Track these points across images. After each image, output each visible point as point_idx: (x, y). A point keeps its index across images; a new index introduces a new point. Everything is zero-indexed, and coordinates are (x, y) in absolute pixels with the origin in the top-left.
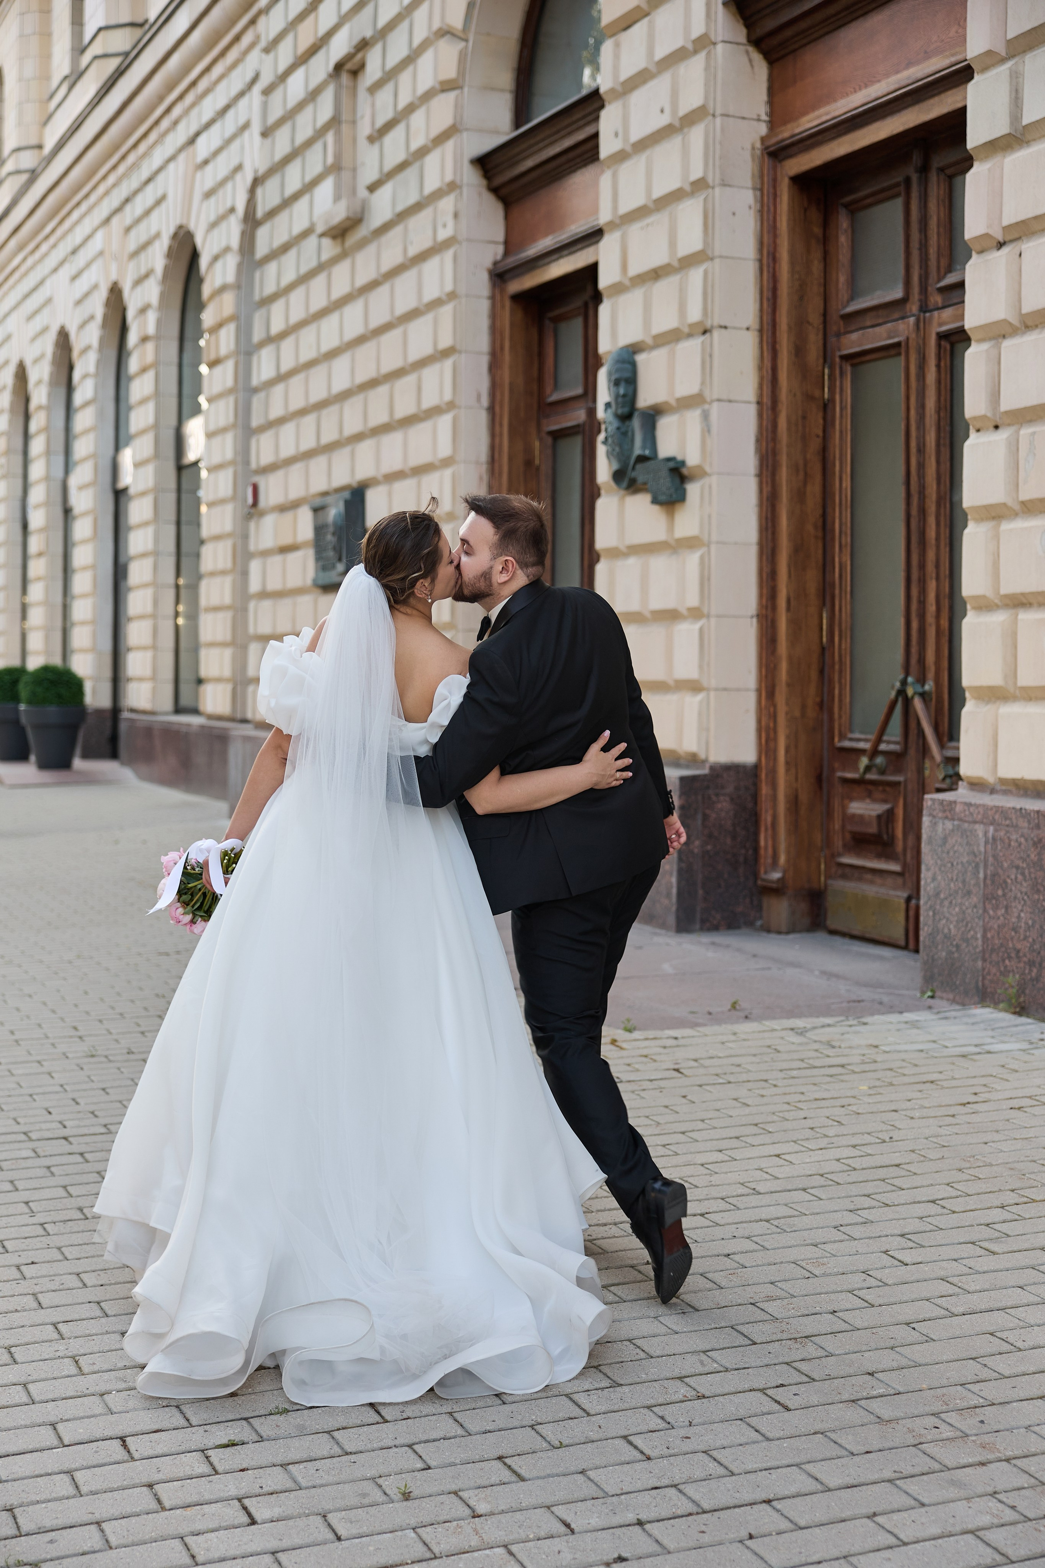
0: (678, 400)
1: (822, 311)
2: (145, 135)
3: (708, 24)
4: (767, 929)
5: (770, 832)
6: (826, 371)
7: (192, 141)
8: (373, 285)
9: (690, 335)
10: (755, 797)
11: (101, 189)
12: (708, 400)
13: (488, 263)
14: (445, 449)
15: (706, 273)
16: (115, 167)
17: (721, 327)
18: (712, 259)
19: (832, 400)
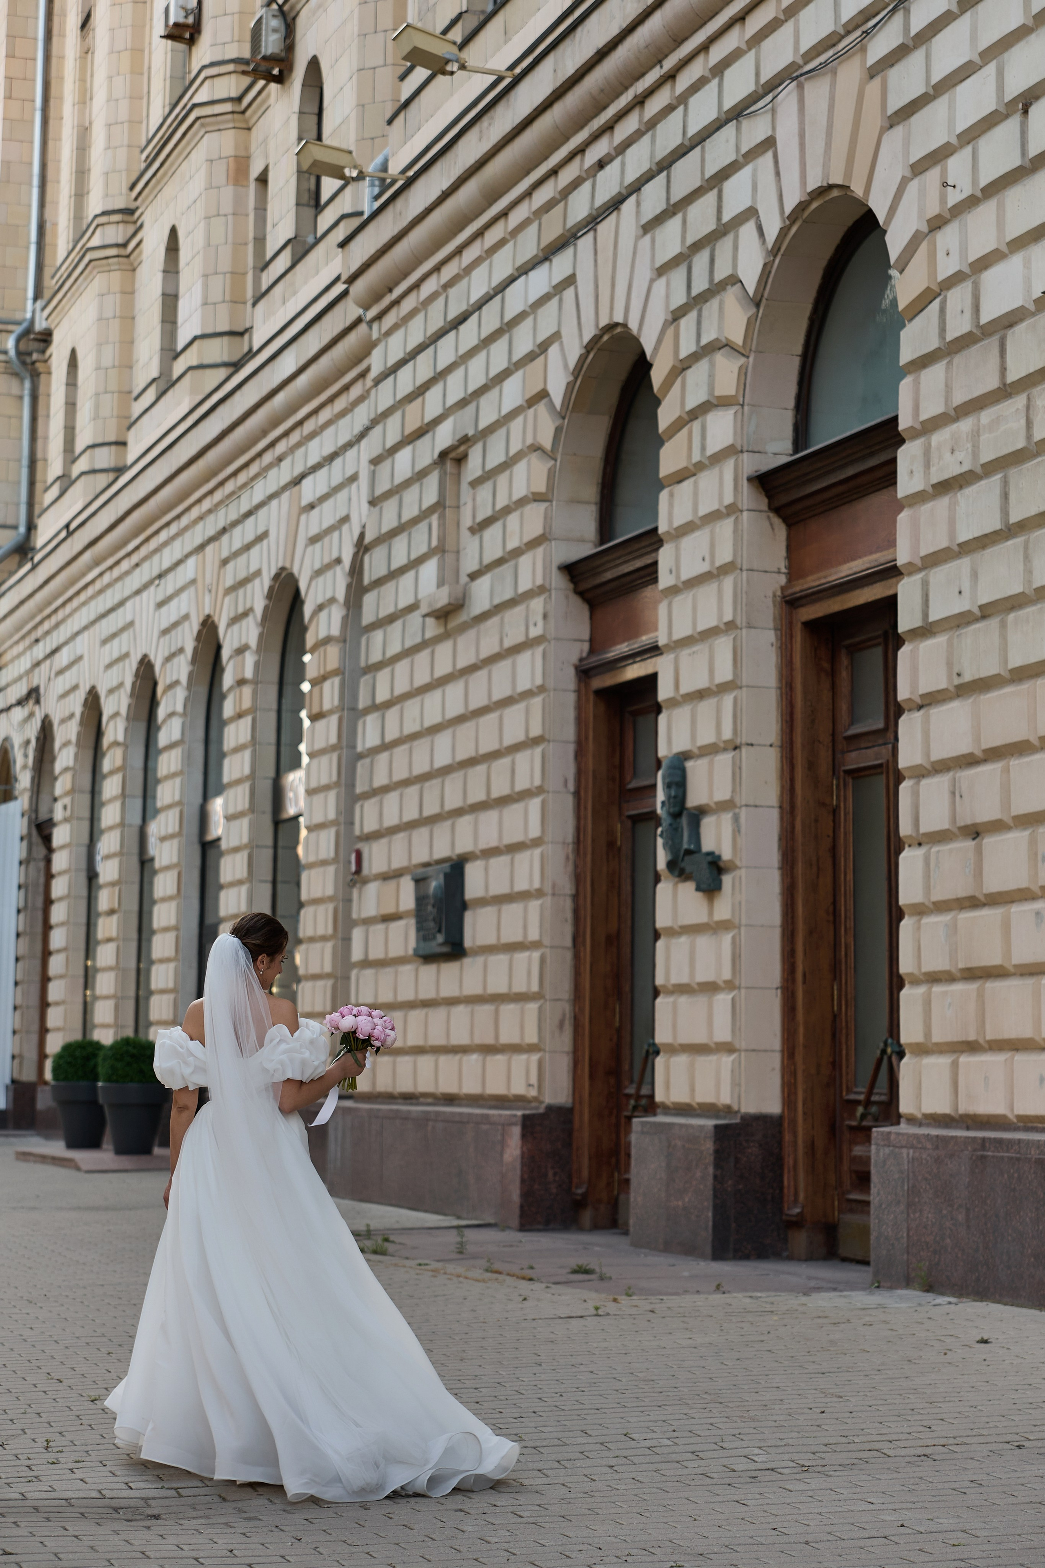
0: (716, 803)
1: (831, 732)
2: (246, 465)
3: (735, 496)
4: (790, 1258)
5: (792, 1173)
6: (835, 782)
7: (297, 481)
8: (472, 669)
9: (725, 750)
10: (780, 1143)
11: (195, 513)
12: (738, 804)
13: (574, 659)
14: (535, 831)
15: (735, 699)
16: (211, 492)
17: (748, 744)
18: (741, 688)
19: (838, 806)
